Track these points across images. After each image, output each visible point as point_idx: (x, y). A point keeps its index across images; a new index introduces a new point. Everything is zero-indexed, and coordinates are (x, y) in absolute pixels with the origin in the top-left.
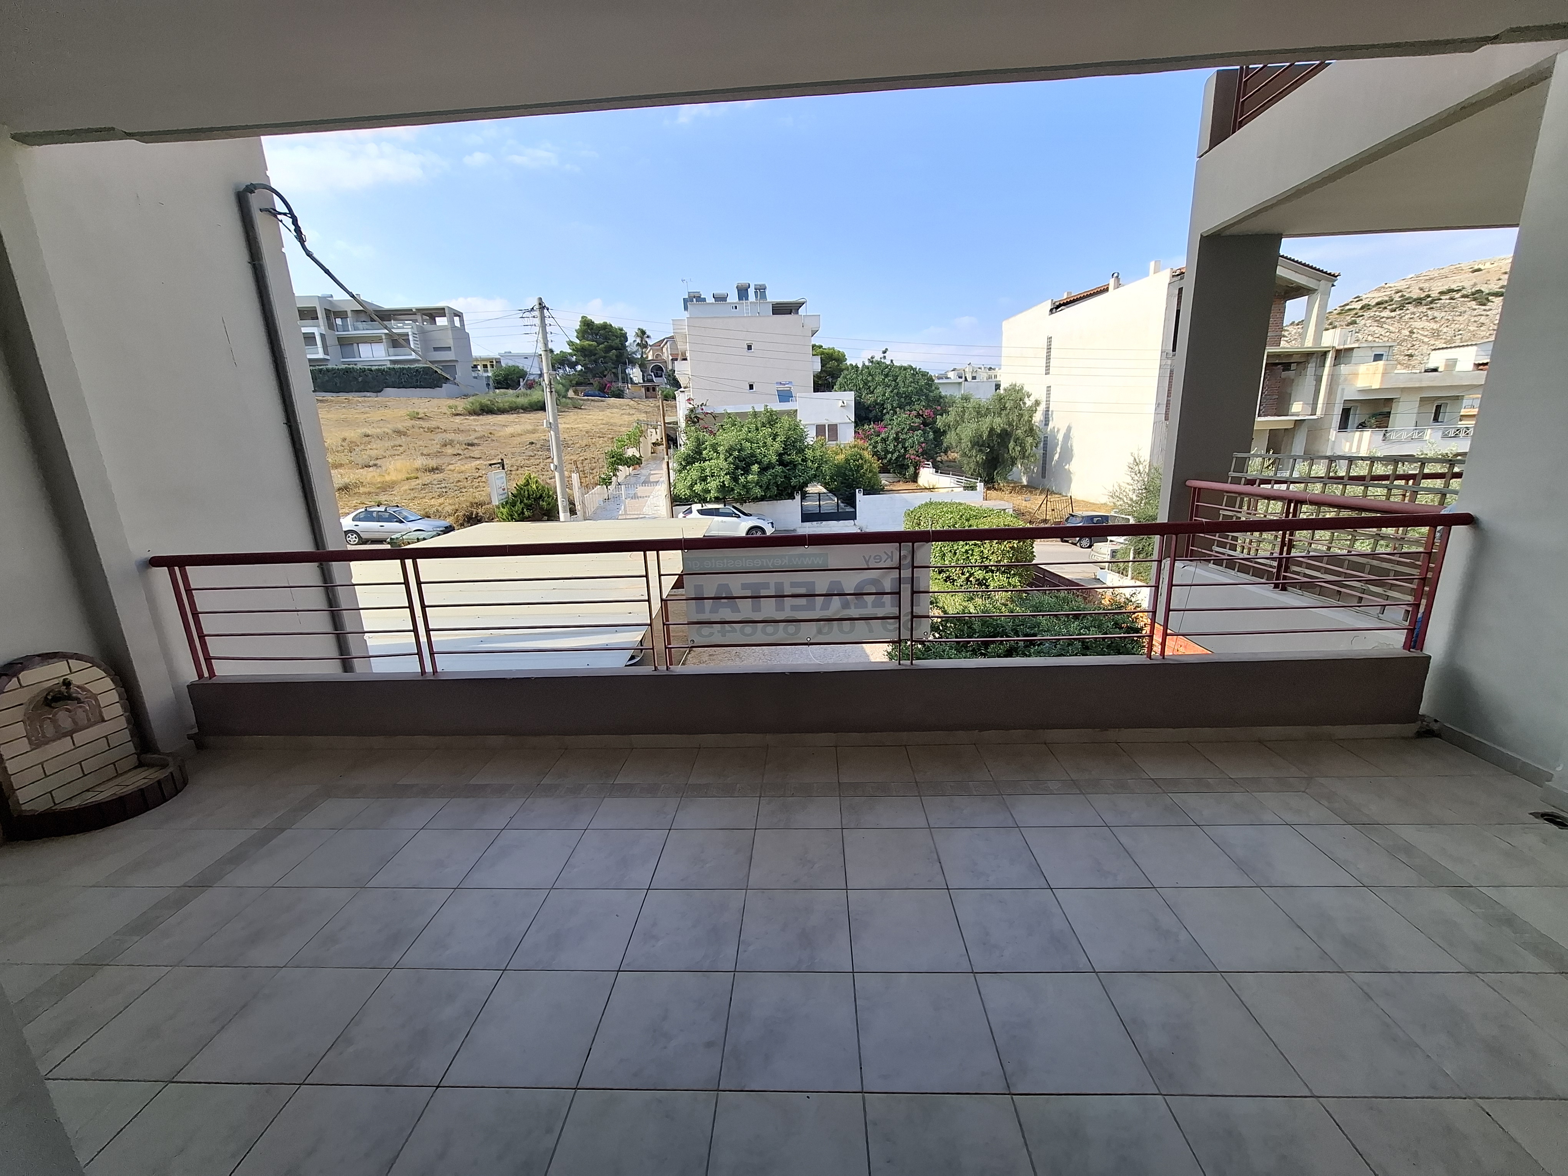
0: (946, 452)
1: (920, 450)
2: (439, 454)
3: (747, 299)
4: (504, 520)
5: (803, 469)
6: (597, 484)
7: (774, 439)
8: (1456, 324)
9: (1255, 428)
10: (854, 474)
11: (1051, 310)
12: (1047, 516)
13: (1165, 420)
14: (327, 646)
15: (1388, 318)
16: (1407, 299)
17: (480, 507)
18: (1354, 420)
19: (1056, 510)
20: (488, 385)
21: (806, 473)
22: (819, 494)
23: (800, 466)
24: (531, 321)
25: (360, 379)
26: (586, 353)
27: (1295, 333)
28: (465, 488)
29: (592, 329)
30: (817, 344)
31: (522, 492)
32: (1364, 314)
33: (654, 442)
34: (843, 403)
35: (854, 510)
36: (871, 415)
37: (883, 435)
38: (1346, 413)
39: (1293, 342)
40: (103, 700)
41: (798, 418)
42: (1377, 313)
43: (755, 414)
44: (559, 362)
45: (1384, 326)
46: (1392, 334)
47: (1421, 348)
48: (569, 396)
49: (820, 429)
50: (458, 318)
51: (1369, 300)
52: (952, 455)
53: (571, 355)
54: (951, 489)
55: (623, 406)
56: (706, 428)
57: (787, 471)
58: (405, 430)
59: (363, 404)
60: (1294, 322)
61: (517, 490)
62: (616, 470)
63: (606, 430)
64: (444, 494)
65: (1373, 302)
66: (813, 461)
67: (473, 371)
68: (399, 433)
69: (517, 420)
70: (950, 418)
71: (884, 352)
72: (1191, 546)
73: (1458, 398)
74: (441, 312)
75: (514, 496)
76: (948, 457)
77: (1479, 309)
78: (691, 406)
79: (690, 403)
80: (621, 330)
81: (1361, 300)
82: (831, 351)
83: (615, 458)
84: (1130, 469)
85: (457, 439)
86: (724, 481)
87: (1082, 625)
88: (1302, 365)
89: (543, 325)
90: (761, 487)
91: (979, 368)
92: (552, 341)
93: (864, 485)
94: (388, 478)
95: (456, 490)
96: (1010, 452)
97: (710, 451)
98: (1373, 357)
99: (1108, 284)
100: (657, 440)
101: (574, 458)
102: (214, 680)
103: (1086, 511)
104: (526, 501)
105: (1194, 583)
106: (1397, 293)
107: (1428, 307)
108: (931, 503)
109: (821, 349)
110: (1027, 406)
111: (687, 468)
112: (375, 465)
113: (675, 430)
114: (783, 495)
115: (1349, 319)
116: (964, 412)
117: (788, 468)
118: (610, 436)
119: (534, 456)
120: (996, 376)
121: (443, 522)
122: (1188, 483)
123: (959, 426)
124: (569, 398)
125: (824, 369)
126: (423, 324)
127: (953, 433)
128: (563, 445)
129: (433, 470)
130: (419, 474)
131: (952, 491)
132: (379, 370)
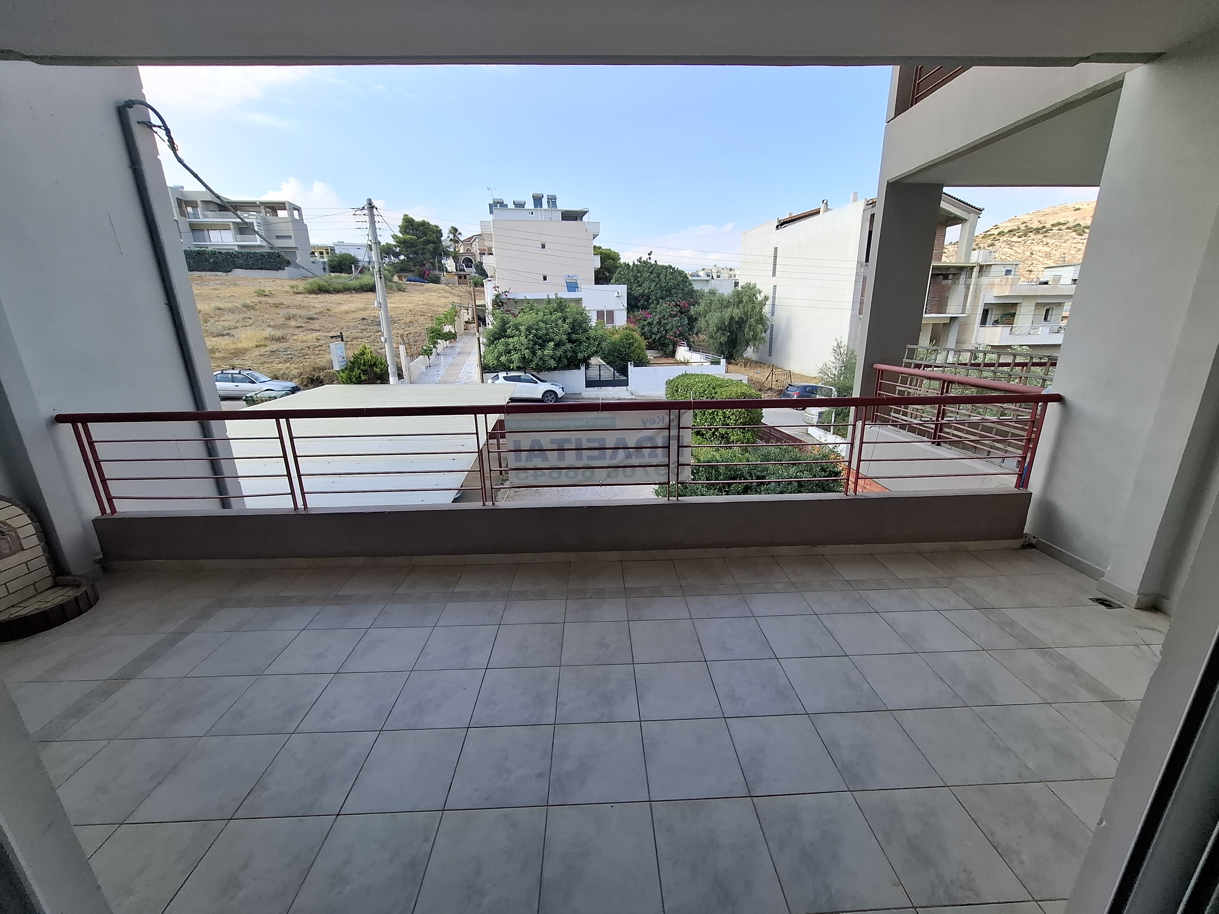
0: (697, 334)
1: (678, 332)
2: (283, 326)
3: (541, 207)
4: (344, 383)
5: (587, 346)
6: (420, 355)
7: (564, 321)
8: (1062, 248)
9: (923, 322)
10: (626, 351)
11: (777, 227)
12: (773, 385)
13: (859, 314)
14: (208, 488)
15: (1016, 242)
16: (1030, 229)
17: (321, 371)
18: (991, 318)
19: (779, 381)
20: (324, 269)
21: (589, 350)
22: (600, 365)
23: (584, 344)
24: (362, 218)
25: (211, 260)
26: (408, 245)
27: (953, 251)
28: (308, 355)
29: (412, 225)
30: (597, 246)
31: (359, 360)
32: (1000, 238)
33: (466, 320)
34: (618, 294)
35: (626, 378)
36: (639, 304)
37: (649, 320)
38: (986, 313)
39: (951, 257)
40: (22, 533)
41: (583, 305)
42: (1009, 239)
43: (549, 301)
44: (386, 251)
45: (1013, 248)
46: (1019, 255)
47: (1038, 265)
48: (394, 280)
49: (600, 314)
50: (297, 211)
51: (1003, 228)
52: (702, 337)
53: (395, 246)
54: (701, 363)
55: (440, 290)
56: (509, 311)
57: (574, 347)
58: (253, 305)
59: (215, 282)
60: (952, 242)
61: (354, 358)
62: (436, 343)
63: (426, 309)
64: (289, 360)
65: (1006, 230)
66: (595, 339)
67: (311, 257)
68: (248, 307)
69: (350, 299)
70: (701, 308)
71: (649, 254)
72: (876, 412)
73: (1060, 304)
74: (282, 206)
75: (352, 363)
76: (699, 338)
77: (1078, 238)
78: (497, 293)
79: (496, 290)
80: (437, 227)
81: (998, 228)
82: (608, 251)
83: (435, 334)
84: (834, 351)
85: (299, 314)
86: (524, 354)
87: (798, 470)
88: (956, 276)
89: (373, 222)
90: (554, 359)
91: (723, 269)
92: (380, 235)
93: (634, 360)
94: (240, 345)
95: (300, 357)
96: (746, 335)
97: (513, 330)
98: (1005, 273)
99: (820, 208)
100: (469, 319)
101: (401, 332)
102: (115, 516)
103: (801, 382)
104: (362, 367)
105: (878, 441)
106: (1022, 224)
107: (1044, 235)
108: (686, 374)
109: (601, 250)
110: (758, 300)
111: (495, 342)
112: (228, 334)
113: (484, 312)
114: (571, 366)
115: (989, 242)
116: (711, 304)
117: (575, 344)
118: (429, 314)
119: (366, 330)
120: (735, 276)
121: (290, 383)
122: (875, 366)
123: (708, 315)
124: (394, 282)
125: (603, 266)
126: (266, 215)
127: (702, 319)
128: (391, 321)
129: (279, 339)
130: (267, 343)
131: (702, 365)
132: (228, 253)
